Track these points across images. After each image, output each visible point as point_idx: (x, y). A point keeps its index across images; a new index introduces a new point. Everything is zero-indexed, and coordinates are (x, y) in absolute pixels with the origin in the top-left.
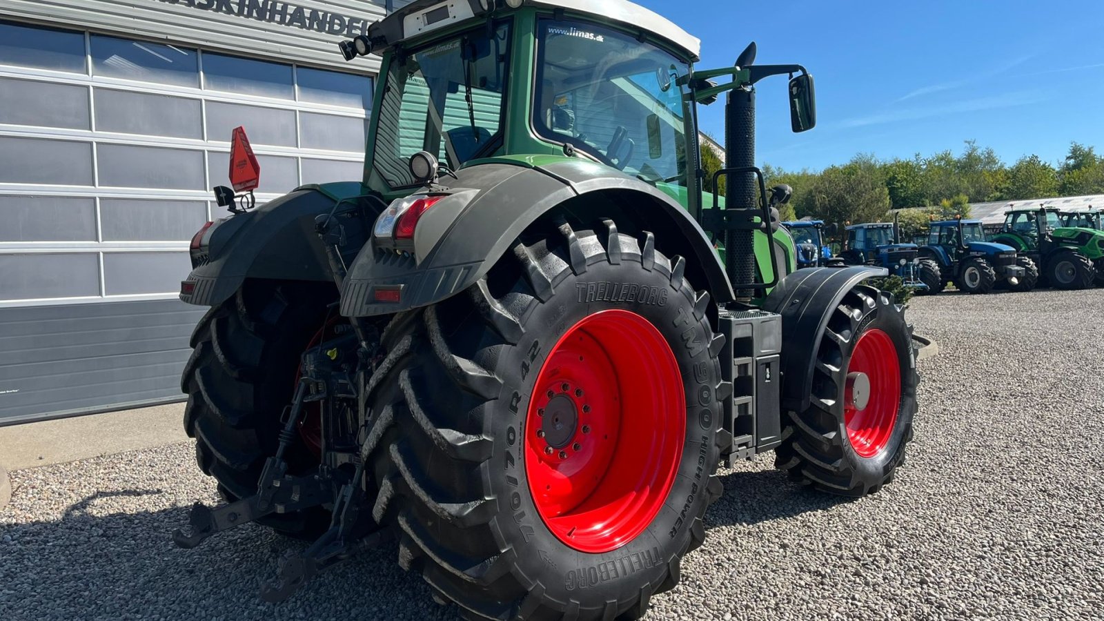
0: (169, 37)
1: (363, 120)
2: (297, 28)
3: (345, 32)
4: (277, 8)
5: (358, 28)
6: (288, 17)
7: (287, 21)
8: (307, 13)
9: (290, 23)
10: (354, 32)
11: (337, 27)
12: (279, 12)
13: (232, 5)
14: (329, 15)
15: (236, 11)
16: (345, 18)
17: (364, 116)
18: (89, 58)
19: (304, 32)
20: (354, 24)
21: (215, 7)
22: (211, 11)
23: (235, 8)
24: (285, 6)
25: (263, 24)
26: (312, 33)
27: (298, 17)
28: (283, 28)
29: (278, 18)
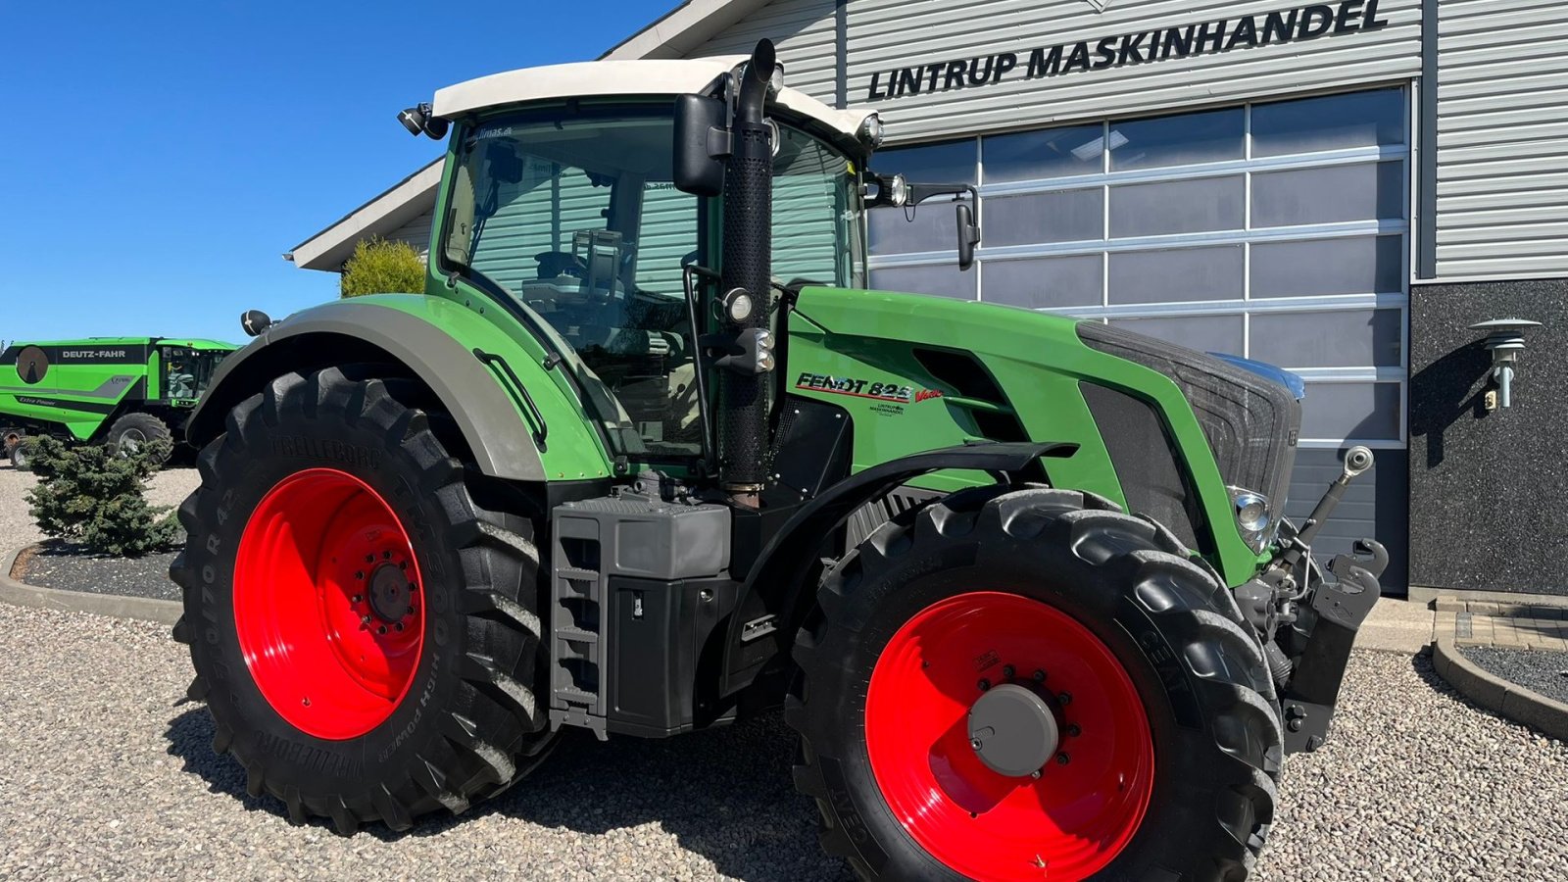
0: (1056, 118)
1: (1375, 167)
2: (1243, 50)
3: (1331, 29)
4: (1209, 32)
5: (1359, 14)
6: (1226, 39)
7: (1224, 45)
8: (1260, 22)
9: (1230, 46)
10: (1348, 23)
11: (1313, 27)
12: (1211, 37)
13: (1139, 50)
14: (1301, 12)
15: (1145, 56)
16: (1330, 6)
17: (1377, 157)
18: (980, 165)
19: (1256, 52)
20: (1350, 11)
21: (1116, 61)
22: (1113, 68)
23: (1144, 53)
24: (1223, 23)
25: (1188, 61)
26: (1271, 49)
27: (1246, 33)
28: (1220, 57)
29: (1209, 45)
